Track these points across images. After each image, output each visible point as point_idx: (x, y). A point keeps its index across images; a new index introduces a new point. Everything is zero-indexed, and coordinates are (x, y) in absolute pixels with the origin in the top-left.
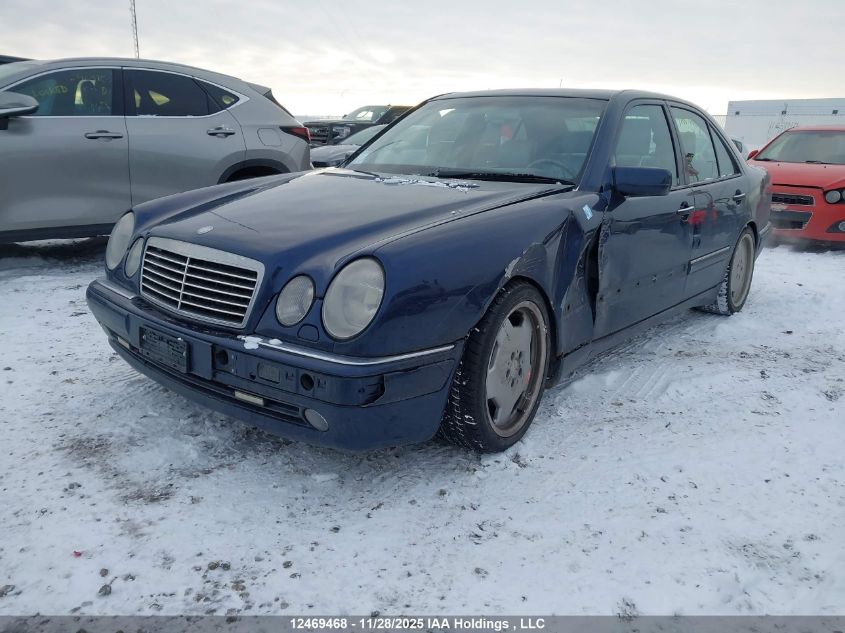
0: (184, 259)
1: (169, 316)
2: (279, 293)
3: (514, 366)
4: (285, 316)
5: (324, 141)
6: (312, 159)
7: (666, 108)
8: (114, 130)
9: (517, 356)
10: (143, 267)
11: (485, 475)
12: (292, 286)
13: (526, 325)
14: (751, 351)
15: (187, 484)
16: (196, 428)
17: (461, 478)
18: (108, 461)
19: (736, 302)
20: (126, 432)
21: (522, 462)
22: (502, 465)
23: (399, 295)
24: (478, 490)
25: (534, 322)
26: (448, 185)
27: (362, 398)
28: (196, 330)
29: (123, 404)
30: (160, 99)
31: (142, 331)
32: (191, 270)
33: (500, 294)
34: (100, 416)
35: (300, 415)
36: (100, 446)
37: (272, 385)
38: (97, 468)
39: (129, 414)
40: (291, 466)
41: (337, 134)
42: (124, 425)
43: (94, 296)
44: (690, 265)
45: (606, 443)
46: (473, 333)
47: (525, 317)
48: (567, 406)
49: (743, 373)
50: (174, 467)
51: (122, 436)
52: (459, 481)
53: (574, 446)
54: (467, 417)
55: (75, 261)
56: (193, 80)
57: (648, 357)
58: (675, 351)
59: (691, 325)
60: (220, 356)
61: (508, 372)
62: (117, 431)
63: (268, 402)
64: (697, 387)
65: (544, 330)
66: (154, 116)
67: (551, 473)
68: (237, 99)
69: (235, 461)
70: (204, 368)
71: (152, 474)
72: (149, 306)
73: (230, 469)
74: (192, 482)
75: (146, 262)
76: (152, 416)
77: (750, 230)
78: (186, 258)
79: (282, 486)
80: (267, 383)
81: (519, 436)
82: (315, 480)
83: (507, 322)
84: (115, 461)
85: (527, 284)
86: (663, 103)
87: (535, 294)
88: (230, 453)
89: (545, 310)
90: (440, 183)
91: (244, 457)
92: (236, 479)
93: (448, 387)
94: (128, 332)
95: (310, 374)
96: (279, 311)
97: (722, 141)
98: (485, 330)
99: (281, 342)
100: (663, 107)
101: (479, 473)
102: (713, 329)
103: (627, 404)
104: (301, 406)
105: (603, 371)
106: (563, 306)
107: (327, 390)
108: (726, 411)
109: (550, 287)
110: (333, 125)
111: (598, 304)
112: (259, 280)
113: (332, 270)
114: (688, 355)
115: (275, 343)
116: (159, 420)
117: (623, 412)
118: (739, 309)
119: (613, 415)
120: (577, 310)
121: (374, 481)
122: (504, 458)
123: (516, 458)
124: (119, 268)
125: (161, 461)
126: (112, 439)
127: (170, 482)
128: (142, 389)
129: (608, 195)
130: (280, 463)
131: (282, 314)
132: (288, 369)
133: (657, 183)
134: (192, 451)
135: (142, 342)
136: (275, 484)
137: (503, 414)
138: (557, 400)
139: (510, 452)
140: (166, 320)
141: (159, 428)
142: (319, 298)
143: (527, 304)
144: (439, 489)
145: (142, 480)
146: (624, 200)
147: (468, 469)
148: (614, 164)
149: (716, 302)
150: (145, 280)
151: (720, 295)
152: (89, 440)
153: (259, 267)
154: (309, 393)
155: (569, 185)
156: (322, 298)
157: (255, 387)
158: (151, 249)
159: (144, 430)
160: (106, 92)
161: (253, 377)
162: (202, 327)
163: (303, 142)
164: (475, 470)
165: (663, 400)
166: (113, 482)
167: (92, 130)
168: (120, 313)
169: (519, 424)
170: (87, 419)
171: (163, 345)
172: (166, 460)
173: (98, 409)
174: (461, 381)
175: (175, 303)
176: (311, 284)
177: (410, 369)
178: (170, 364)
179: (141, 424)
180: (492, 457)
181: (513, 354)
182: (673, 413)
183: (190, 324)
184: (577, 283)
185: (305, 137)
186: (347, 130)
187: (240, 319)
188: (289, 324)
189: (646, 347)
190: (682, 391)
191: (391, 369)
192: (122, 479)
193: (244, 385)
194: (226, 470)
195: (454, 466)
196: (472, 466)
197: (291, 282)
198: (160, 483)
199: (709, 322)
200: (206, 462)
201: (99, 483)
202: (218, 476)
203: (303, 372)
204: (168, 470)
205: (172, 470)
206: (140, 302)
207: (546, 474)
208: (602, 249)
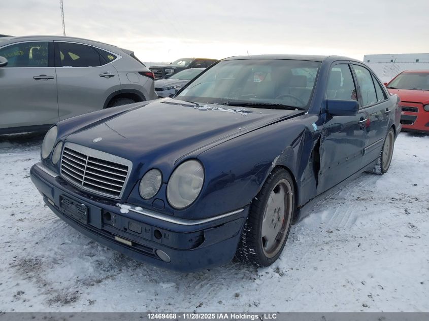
0: (85, 157)
1: (77, 189)
2: (141, 179)
3: (276, 215)
4: (144, 193)
5: (160, 77)
6: (155, 87)
7: (350, 65)
8: (49, 75)
9: (277, 211)
10: (62, 159)
11: (262, 282)
12: (148, 175)
13: (282, 192)
14: (397, 197)
15: (87, 291)
16: (93, 251)
17: (248, 284)
18: (41, 275)
19: (385, 167)
20: (52, 254)
21: (281, 272)
22: (270, 275)
23: (213, 180)
24: (258, 292)
25: (286, 189)
26: (235, 111)
27: (191, 244)
28: (92, 199)
29: (51, 235)
30: (74, 57)
31: (61, 198)
32: (89, 164)
33: (269, 177)
34: (37, 243)
35: (154, 253)
36: (37, 264)
37: (137, 235)
38: (34, 280)
39: (54, 242)
40: (148, 277)
41: (167, 73)
42: (51, 250)
43: (35, 173)
44: (364, 151)
45: (327, 258)
46: (254, 200)
47: (281, 187)
48: (302, 233)
49: (395, 211)
50: (80, 278)
51: (50, 257)
52: (246, 287)
53: (310, 260)
54: (250, 249)
55: (28, 144)
56: (92, 47)
57: (342, 201)
58: (355, 197)
59: (362, 181)
60: (106, 215)
61: (273, 220)
62: (47, 254)
63: (134, 244)
64: (371, 221)
65: (291, 194)
66: (71, 67)
67: (298, 280)
68: (115, 57)
69: (115, 273)
70: (97, 222)
71: (66, 284)
72: (65, 183)
73: (112, 279)
74: (90, 289)
75: (63, 157)
76: (68, 243)
77: (392, 129)
78: (87, 156)
79: (143, 291)
80: (134, 233)
81: (278, 256)
82: (162, 287)
83: (273, 192)
84: (45, 275)
85: (283, 169)
86: (348, 62)
87: (287, 175)
88: (112, 268)
89: (292, 183)
90: (230, 110)
91: (120, 270)
92: (116, 286)
93: (240, 233)
94: (53, 197)
95: (159, 229)
96: (141, 190)
97: (378, 82)
98: (261, 199)
99: (142, 209)
100: (349, 64)
101: (257, 281)
102: (374, 183)
103: (335, 232)
104: (154, 248)
105: (319, 211)
106: (302, 180)
107: (171, 239)
108: (391, 236)
109: (295, 169)
110: (165, 68)
111: (319, 176)
112: (129, 171)
113: (173, 166)
114: (363, 200)
115: (138, 209)
116: (71, 246)
117: (334, 238)
118: (386, 171)
119: (327, 239)
120: (308, 181)
121: (196, 287)
122: (270, 269)
123: (277, 270)
124: (48, 158)
125: (72, 275)
126: (44, 260)
127: (77, 290)
128: (62, 224)
129: (324, 116)
130: (141, 275)
131: (143, 192)
132: (146, 226)
133: (351, 108)
134: (90, 268)
135: (61, 204)
136: (138, 289)
137: (269, 244)
138: (296, 229)
139: (274, 266)
140: (75, 192)
141: (71, 251)
142: (165, 183)
143: (283, 181)
144: (234, 293)
145: (60, 288)
146: (332, 118)
147: (250, 279)
148: (326, 99)
149: (375, 168)
150: (63, 167)
151: (377, 164)
152: (30, 260)
153: (129, 164)
154: (159, 241)
155: (302, 111)
156: (167, 183)
157: (126, 235)
158: (66, 149)
159: (62, 253)
160: (45, 54)
161: (126, 229)
162: (96, 198)
163: (151, 80)
164: (255, 279)
165: (354, 229)
166: (43, 290)
167: (37, 75)
168: (49, 186)
169: (278, 248)
170: (30, 245)
171: (73, 207)
172: (75, 274)
173: (36, 238)
174: (247, 229)
175: (80, 182)
176: (159, 173)
177: (219, 225)
178: (78, 218)
179: (61, 248)
180: (264, 270)
181: (275, 209)
182: (361, 237)
183: (89, 195)
184: (309, 167)
185: (152, 77)
186: (172, 71)
187: (118, 194)
188: (147, 198)
189: (340, 194)
190: (364, 223)
191: (208, 227)
192: (48, 287)
193: (121, 233)
194: (110, 280)
195: (242, 276)
196: (253, 276)
197: (148, 173)
198: (70, 290)
199: (372, 178)
200: (98, 274)
201: (35, 290)
202: (105, 284)
203: (156, 229)
204: (75, 281)
205: (78, 281)
206: (60, 179)
207: (295, 280)
208: (322, 146)
